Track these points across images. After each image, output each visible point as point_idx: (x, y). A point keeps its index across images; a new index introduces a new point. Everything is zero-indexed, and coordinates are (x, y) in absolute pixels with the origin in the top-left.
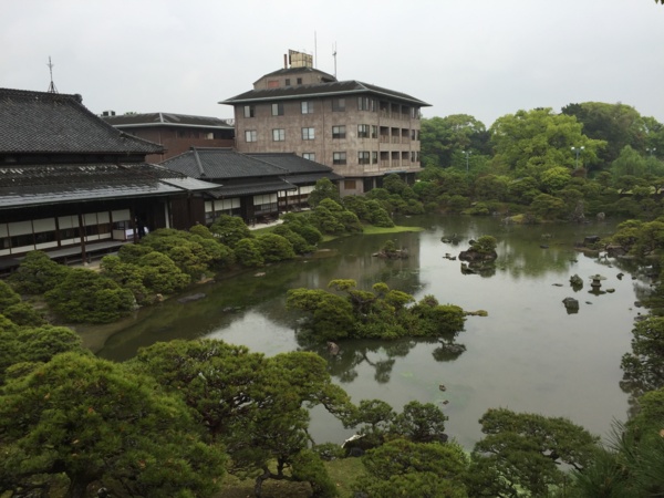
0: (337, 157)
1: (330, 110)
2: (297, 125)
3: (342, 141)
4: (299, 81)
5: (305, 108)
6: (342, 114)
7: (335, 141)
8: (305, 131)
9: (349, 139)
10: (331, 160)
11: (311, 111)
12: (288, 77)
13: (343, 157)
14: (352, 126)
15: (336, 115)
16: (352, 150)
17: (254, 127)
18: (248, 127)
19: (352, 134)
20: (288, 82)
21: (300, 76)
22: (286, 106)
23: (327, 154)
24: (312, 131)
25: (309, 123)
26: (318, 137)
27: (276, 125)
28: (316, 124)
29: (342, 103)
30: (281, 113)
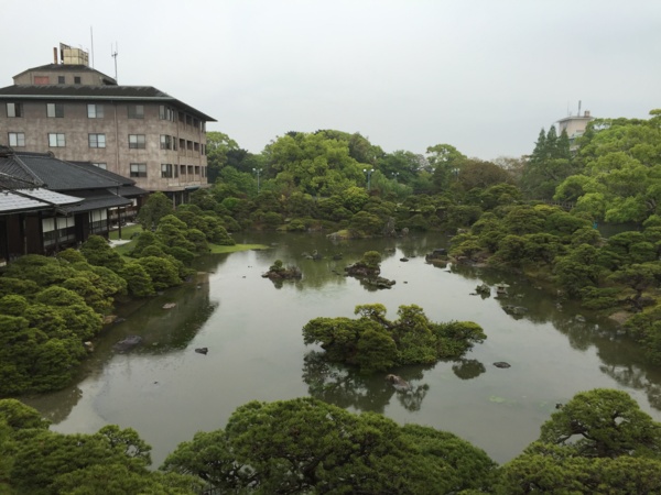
0: (135, 169)
1: (126, 117)
2: (81, 130)
3: (141, 151)
4: (77, 80)
5: (92, 111)
6: (141, 122)
7: (132, 151)
8: (93, 138)
9: (150, 151)
10: (128, 171)
11: (101, 115)
12: (62, 74)
13: (142, 169)
14: (153, 136)
15: (132, 122)
16: (153, 163)
17: (21, 129)
18: (11, 129)
19: (153, 145)
20: (61, 79)
21: (77, 74)
22: (67, 107)
23: (122, 165)
24: (102, 139)
25: (98, 129)
26: (111, 145)
27: (52, 129)
28: (107, 130)
29: (140, 109)
30: (59, 114)
